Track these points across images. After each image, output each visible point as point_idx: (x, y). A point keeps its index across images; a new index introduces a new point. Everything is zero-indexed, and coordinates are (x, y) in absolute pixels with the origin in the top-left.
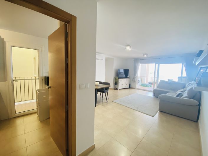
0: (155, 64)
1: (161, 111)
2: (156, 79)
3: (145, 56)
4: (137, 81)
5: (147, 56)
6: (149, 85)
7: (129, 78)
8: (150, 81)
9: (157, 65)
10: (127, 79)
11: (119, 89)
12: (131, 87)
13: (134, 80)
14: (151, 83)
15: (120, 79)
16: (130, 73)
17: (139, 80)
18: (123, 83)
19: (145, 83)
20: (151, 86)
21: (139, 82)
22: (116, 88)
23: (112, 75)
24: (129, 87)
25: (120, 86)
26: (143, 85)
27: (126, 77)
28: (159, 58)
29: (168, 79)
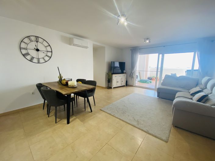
0: (158, 54)
1: (176, 127)
2: (159, 73)
3: (148, 41)
4: (135, 77)
5: (150, 42)
6: (148, 81)
7: (125, 73)
8: (149, 76)
9: (161, 55)
10: (123, 75)
11: (113, 88)
12: (128, 84)
13: (131, 75)
14: (150, 79)
15: (114, 76)
16: (127, 67)
17: (137, 76)
18: (118, 79)
19: (144, 79)
20: (151, 82)
21: (137, 78)
22: (110, 86)
23: (104, 70)
24: (125, 85)
25: (114, 84)
26: (142, 81)
27: (122, 73)
28: (164, 46)
29: (171, 74)
